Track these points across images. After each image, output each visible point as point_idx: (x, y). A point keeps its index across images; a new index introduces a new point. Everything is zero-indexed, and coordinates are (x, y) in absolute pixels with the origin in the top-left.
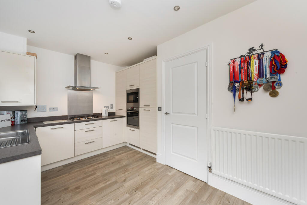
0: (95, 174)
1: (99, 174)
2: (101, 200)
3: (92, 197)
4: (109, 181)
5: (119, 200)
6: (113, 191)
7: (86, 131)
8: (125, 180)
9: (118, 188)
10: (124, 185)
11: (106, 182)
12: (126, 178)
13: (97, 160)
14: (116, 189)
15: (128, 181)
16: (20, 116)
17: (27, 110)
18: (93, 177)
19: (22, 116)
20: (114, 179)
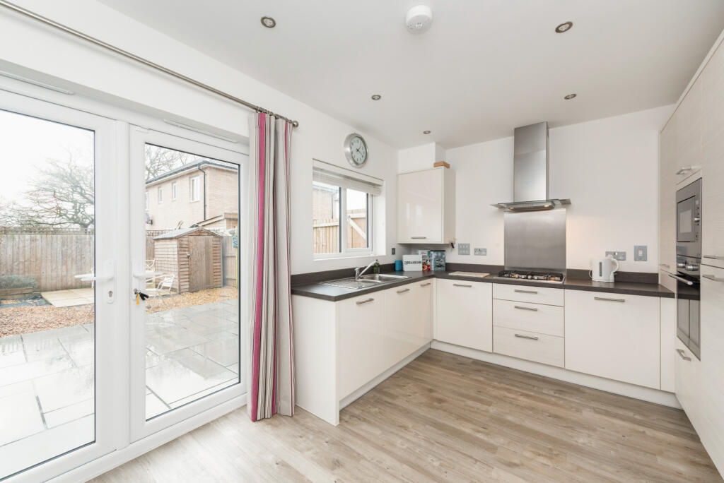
0: (489, 404)
1: (492, 410)
2: (433, 444)
3: (431, 428)
4: (487, 434)
5: (446, 472)
6: (462, 453)
7: (516, 307)
8: (511, 465)
9: (476, 461)
10: (495, 468)
11: (478, 432)
12: (522, 465)
13: (534, 386)
14: (471, 457)
15: (515, 475)
16: (435, 259)
17: (444, 251)
18: (478, 405)
19: (438, 259)
20: (498, 441)
